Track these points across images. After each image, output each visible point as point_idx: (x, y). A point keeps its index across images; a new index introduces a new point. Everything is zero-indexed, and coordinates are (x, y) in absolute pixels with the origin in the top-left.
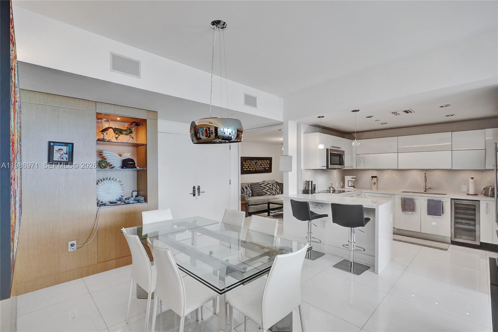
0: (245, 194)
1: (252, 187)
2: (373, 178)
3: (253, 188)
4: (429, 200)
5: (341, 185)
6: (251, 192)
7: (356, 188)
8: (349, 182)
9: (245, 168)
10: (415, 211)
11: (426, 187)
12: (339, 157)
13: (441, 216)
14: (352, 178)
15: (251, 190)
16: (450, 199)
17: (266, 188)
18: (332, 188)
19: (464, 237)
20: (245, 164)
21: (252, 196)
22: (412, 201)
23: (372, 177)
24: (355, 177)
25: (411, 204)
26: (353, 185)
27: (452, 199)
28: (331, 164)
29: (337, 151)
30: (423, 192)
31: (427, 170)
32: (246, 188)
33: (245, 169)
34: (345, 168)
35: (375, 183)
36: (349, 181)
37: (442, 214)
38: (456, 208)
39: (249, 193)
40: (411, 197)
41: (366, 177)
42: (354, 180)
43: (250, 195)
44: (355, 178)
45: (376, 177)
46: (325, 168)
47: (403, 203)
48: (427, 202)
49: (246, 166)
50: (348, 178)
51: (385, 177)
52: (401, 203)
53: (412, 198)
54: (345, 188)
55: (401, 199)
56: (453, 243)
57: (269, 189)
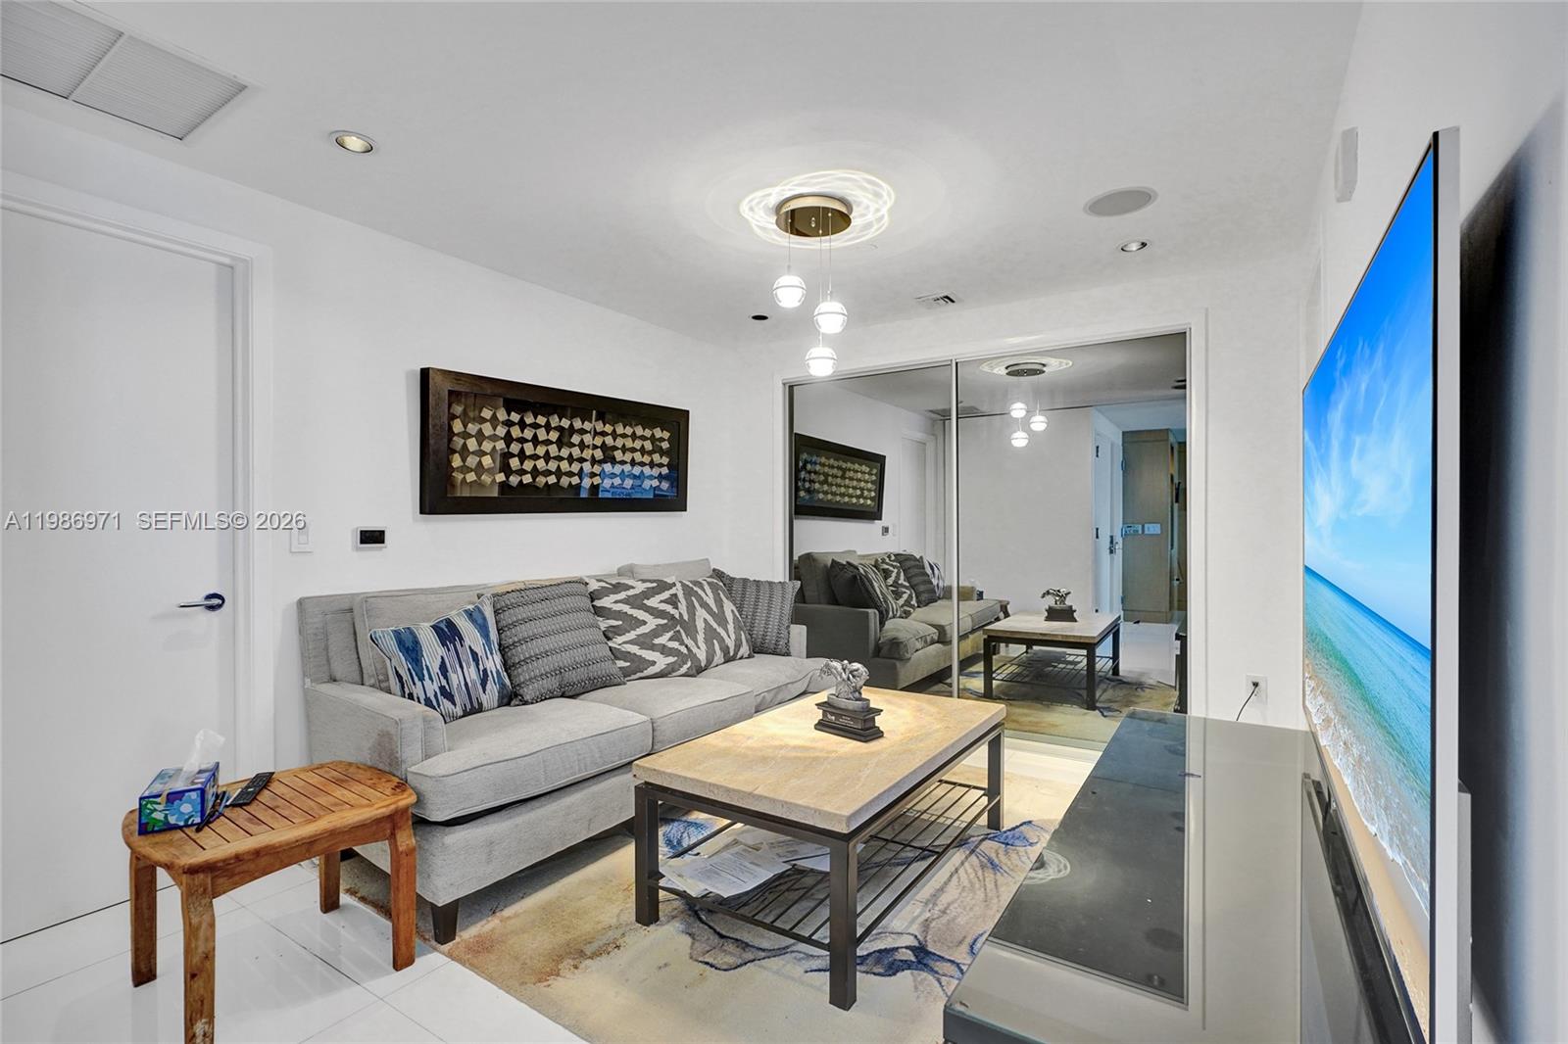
0: (432, 688)
1: (508, 618)
3: (523, 631)
6: (493, 663)
9: (465, 469)
15: (502, 649)
17: (644, 623)
20: (466, 435)
21: (510, 697)
32: (448, 633)
33: (471, 477)
39: (472, 674)
43: (492, 692)
49: (481, 453)
57: (663, 629)
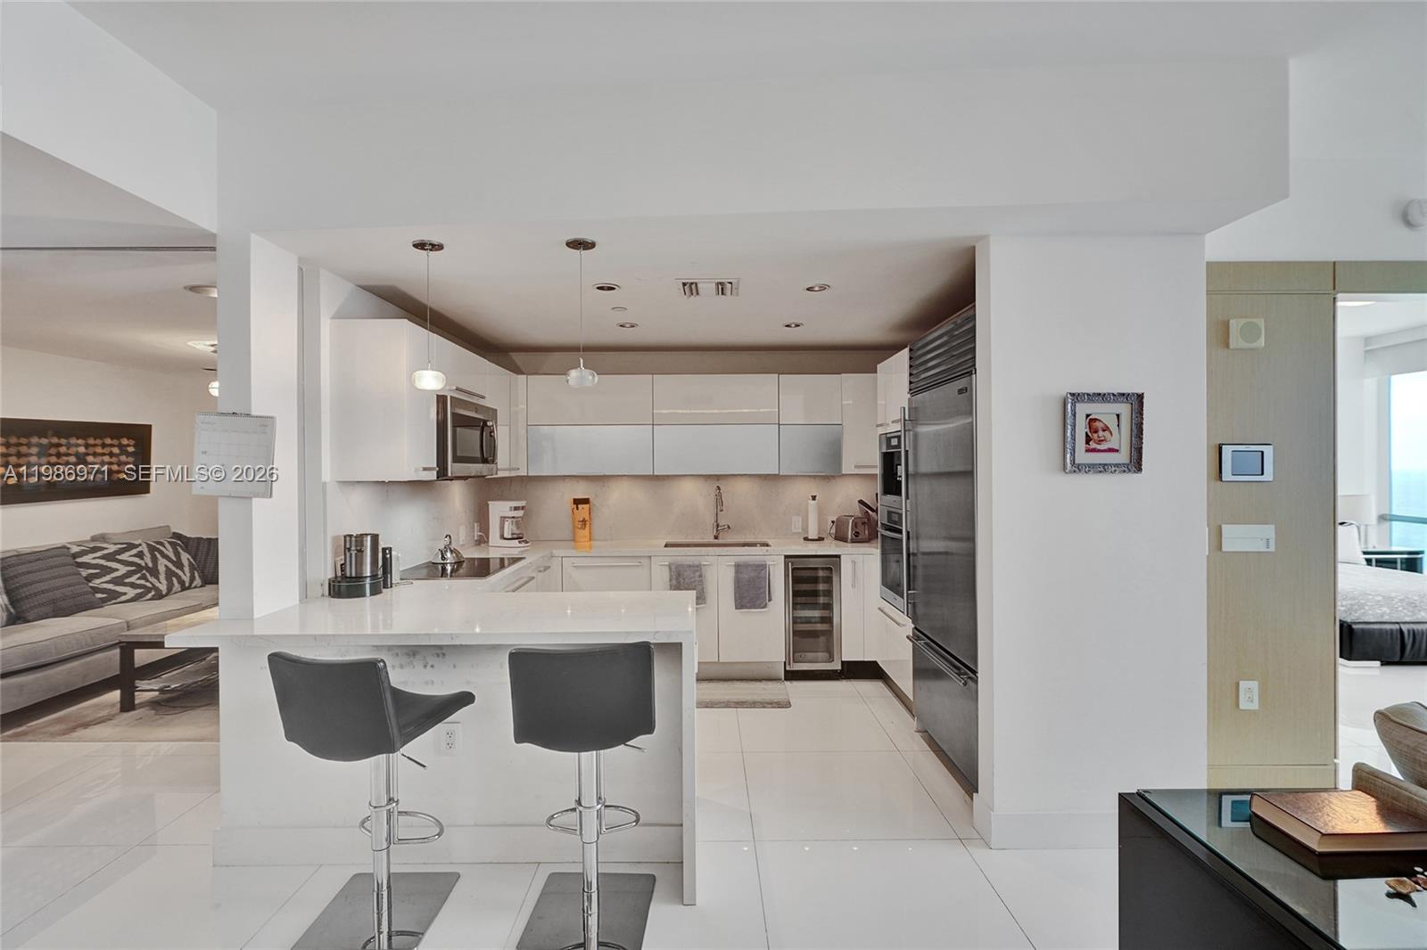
2: (579, 506)
4: (738, 567)
5: (474, 537)
7: (527, 542)
8: (506, 523)
10: (705, 603)
11: (718, 526)
12: (479, 432)
13: (765, 607)
14: (516, 509)
16: (783, 557)
17: (117, 570)
18: (452, 551)
19: (810, 655)
22: (697, 574)
23: (577, 502)
24: (522, 503)
25: (695, 581)
26: (517, 532)
27: (786, 557)
28: (456, 459)
29: (477, 408)
30: (712, 540)
31: (718, 477)
34: (500, 474)
35: (584, 521)
36: (503, 519)
37: (769, 601)
38: (796, 580)
40: (695, 561)
41: (558, 501)
42: (520, 513)
44: (523, 508)
45: (586, 501)
46: (433, 476)
47: (674, 582)
48: (733, 570)
50: (499, 509)
51: (614, 500)
52: (671, 580)
53: (696, 563)
54: (490, 544)
55: (670, 569)
56: (792, 676)
